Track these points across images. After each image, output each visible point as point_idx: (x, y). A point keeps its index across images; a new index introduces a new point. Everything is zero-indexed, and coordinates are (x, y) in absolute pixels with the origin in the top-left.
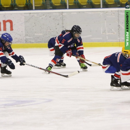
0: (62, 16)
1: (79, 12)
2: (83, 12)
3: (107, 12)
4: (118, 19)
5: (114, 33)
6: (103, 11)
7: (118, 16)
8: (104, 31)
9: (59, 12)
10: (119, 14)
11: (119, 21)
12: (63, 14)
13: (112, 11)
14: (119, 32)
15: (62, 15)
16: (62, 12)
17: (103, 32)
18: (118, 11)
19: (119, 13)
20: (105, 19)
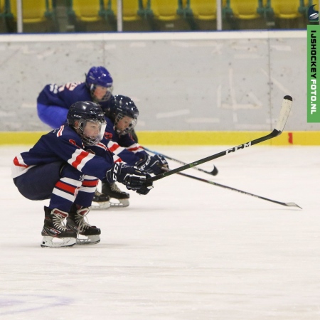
0: (101, 51)
1: (154, 42)
2: (165, 42)
3: (234, 43)
4: (269, 65)
5: (255, 105)
6: (224, 41)
7: (269, 56)
8: (227, 100)
9: (94, 42)
10: (270, 50)
11: (270, 69)
12: (107, 47)
13: (249, 40)
14: (270, 100)
15: (104, 51)
16: (104, 42)
17: (222, 102)
18: (268, 40)
19: (273, 46)
20: (230, 64)
